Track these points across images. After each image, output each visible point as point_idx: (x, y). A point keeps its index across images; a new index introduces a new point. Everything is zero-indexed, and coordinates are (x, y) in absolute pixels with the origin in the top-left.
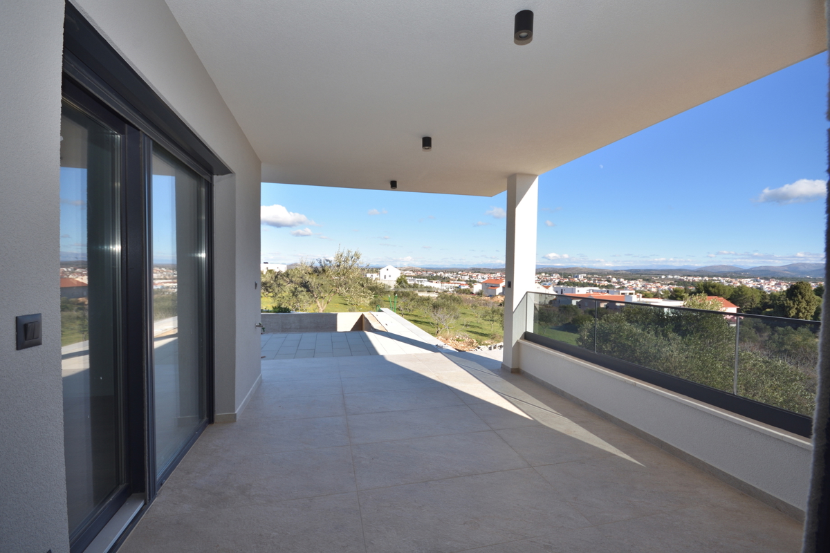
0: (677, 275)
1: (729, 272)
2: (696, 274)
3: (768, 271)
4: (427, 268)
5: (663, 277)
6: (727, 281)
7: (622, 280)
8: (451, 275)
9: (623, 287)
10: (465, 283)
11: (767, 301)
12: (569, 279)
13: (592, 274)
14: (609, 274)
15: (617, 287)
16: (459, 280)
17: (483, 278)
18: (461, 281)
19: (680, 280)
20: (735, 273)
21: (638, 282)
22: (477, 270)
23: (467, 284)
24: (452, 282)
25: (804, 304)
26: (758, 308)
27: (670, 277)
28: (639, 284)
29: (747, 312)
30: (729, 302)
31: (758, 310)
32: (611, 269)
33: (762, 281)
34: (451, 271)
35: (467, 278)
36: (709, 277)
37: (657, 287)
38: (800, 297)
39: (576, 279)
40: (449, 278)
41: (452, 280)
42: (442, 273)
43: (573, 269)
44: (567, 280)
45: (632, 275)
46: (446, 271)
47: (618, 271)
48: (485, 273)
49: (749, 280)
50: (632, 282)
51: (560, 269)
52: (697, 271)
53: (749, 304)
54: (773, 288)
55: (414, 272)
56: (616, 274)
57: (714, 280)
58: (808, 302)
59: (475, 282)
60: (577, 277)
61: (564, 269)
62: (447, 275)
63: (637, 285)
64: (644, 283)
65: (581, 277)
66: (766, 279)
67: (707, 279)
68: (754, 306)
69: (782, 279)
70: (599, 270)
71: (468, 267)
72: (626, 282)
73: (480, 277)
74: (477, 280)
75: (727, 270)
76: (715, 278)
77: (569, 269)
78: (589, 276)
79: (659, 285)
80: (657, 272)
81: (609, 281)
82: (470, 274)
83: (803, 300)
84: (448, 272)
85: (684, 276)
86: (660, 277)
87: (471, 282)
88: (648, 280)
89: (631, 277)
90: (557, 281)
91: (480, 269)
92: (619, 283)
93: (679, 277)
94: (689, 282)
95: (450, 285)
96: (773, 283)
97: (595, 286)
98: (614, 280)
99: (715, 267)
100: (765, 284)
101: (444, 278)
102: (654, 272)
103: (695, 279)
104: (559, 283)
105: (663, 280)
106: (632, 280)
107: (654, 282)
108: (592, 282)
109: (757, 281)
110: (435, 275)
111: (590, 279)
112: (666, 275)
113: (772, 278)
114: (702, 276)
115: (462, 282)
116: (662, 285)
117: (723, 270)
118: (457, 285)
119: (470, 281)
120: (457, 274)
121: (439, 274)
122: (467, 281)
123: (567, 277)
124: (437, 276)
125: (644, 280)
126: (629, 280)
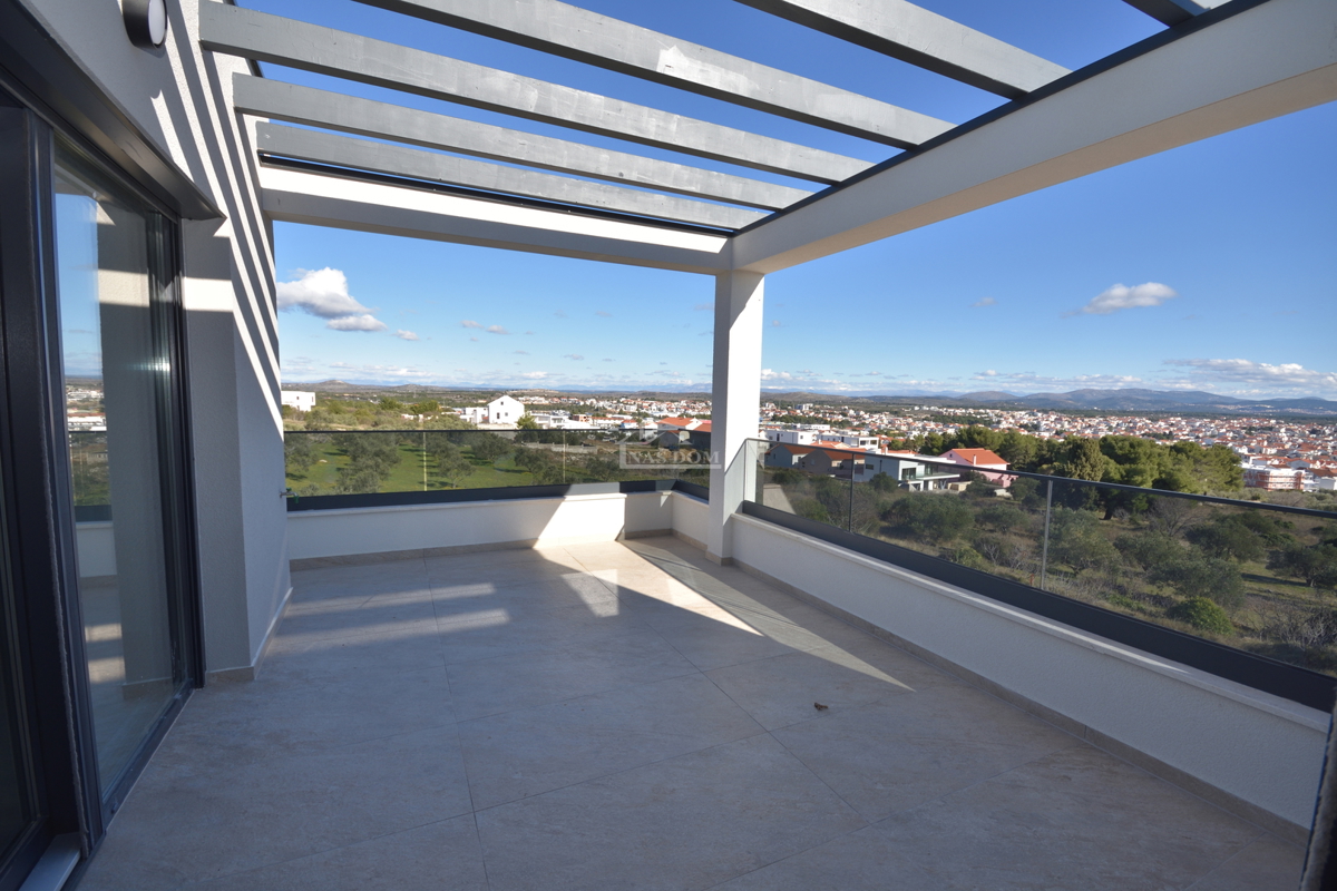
0: (935, 405)
1: (1000, 402)
2: (958, 403)
3: (1048, 400)
4: (569, 392)
5: (917, 408)
6: (996, 415)
7: (862, 413)
8: (609, 403)
9: (864, 424)
10: (630, 418)
11: (1044, 452)
12: (788, 410)
13: (822, 403)
14: (844, 403)
15: (856, 423)
16: (621, 413)
17: (660, 410)
18: (625, 414)
19: (938, 412)
20: (1007, 402)
21: (883, 416)
22: (649, 396)
23: (634, 420)
24: (610, 416)
25: (1088, 469)
26: (1032, 463)
27: (925, 408)
28: (883, 420)
29: (1020, 469)
30: (996, 456)
31: (1033, 467)
32: (847, 396)
33: (1040, 414)
34: (608, 396)
35: (633, 409)
36: (974, 408)
37: (908, 424)
38: (1084, 459)
39: (798, 411)
40: (604, 408)
41: (610, 412)
42: (594, 401)
43: (795, 394)
44: (785, 413)
45: (877, 404)
46: (600, 396)
47: (857, 398)
48: (662, 401)
49: (1023, 413)
50: (877, 416)
51: (776, 395)
52: (960, 400)
53: (1022, 457)
54: (1053, 425)
55: (546, 398)
56: (855, 402)
57: (980, 414)
58: (1093, 467)
59: (646, 416)
60: (800, 408)
61: (782, 395)
62: (601, 404)
63: (882, 421)
64: (892, 418)
65: (805, 408)
66: (1045, 412)
67: (971, 411)
68: (1028, 460)
69: (1063, 411)
70: (831, 396)
71: (636, 390)
72: (867, 416)
73: (653, 408)
74: (650, 412)
75: (997, 398)
76: (982, 411)
77: (788, 395)
78: (817, 406)
79: (911, 420)
80: (908, 401)
81: (845, 415)
82: (639, 402)
83: (1088, 464)
84: (603, 399)
85: (942, 407)
86: (913, 409)
87: (640, 416)
88: (896, 413)
89: (874, 409)
90: (772, 414)
91: (654, 394)
92: (858, 417)
93: (937, 409)
94: (949, 417)
95: (607, 421)
96: (1053, 418)
97: (826, 423)
98: (852, 412)
99: (982, 393)
100: (1043, 419)
101: (597, 410)
102: (905, 401)
103: (957, 411)
104: (775, 418)
105: (916, 413)
106: (876, 412)
107: (904, 416)
108: (821, 415)
109: (1034, 415)
110: (582, 403)
111: (817, 411)
112: (920, 406)
113: (1052, 410)
114: (966, 408)
115: (625, 417)
116: (915, 420)
117: (992, 398)
118: (618, 422)
119: (640, 414)
120: (619, 402)
121: (588, 403)
122: (633, 414)
123: (786, 409)
124: (585, 405)
125: (892, 413)
126: (872, 412)
